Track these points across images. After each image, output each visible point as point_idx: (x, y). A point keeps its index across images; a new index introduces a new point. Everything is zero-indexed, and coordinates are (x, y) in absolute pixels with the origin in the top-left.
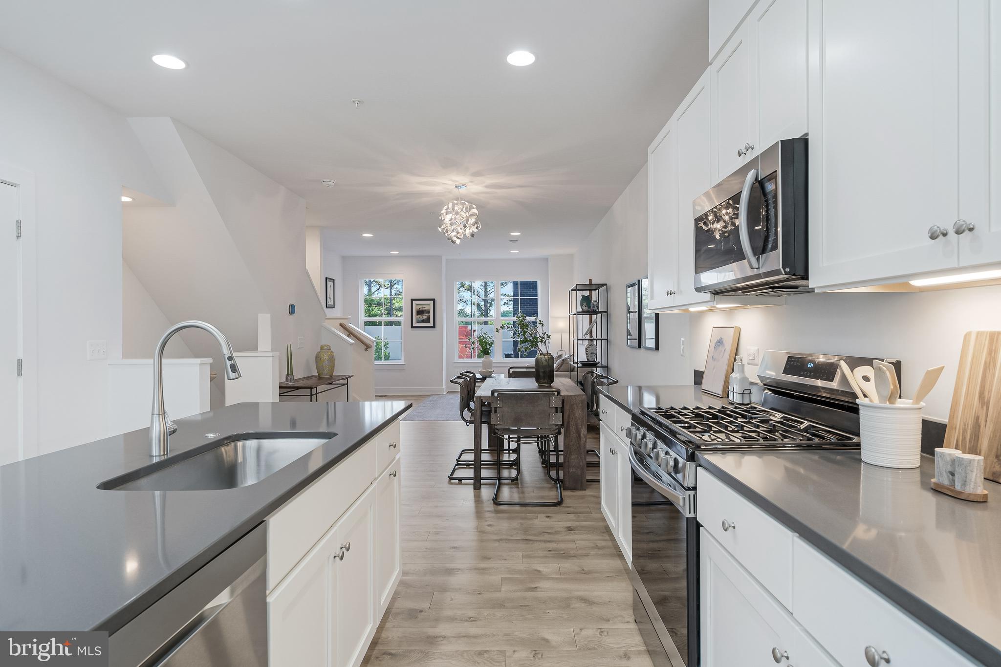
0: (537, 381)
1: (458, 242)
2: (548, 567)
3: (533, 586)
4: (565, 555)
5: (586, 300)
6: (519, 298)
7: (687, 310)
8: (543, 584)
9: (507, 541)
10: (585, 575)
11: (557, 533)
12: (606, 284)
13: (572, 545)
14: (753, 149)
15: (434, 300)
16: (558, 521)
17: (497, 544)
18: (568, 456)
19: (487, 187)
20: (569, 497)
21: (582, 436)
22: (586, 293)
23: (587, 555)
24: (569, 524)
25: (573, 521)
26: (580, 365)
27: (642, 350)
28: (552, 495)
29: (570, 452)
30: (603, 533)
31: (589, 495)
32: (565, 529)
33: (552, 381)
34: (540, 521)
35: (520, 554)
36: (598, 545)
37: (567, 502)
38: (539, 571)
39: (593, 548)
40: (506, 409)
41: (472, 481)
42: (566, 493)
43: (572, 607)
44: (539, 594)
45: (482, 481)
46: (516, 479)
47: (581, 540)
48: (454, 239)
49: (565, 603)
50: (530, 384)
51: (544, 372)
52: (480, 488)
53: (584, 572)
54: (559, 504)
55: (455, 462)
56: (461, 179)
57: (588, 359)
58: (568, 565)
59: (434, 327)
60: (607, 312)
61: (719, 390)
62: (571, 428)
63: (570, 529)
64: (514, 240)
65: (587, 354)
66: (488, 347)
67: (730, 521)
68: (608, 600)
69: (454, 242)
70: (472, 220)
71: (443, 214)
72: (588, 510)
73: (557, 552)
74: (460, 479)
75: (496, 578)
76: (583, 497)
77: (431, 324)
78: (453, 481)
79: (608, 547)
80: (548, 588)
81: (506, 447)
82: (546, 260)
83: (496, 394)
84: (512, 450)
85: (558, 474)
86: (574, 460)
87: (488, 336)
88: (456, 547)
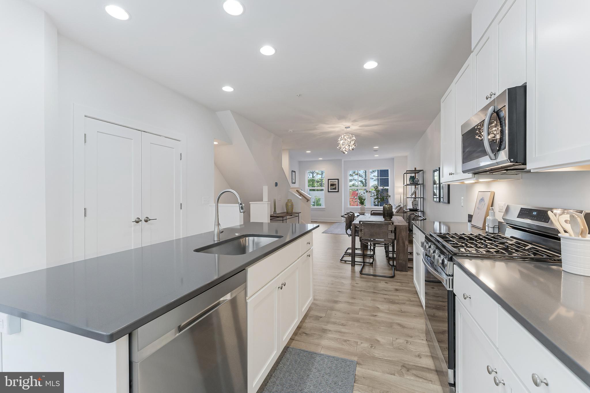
0: (384, 218)
1: (346, 153)
2: (383, 307)
3: (375, 314)
4: (393, 302)
5: (412, 178)
8: (380, 314)
9: (364, 291)
10: (402, 313)
11: (390, 291)
12: (423, 170)
13: (397, 298)
14: (495, 94)
15: (338, 179)
16: (391, 286)
17: (359, 292)
18: (398, 254)
19: (360, 126)
20: (398, 274)
21: (406, 245)
22: (413, 175)
23: (404, 304)
24: (397, 287)
25: (399, 286)
26: (409, 210)
27: (441, 203)
28: (389, 273)
29: (400, 253)
30: (415, 294)
31: (409, 275)
32: (395, 290)
33: (392, 218)
34: (382, 285)
35: (370, 298)
36: (411, 299)
37: (397, 277)
38: (378, 308)
39: (408, 300)
40: (366, 230)
41: (351, 262)
42: (396, 272)
43: (393, 327)
44: (377, 318)
45: (356, 263)
46: (372, 263)
47: (402, 296)
48: (345, 151)
49: (390, 325)
50: (380, 219)
51: (387, 213)
52: (354, 266)
53: (402, 312)
54: (393, 277)
55: (344, 253)
56: (348, 124)
57: (413, 207)
58: (394, 307)
59: (338, 191)
60: (423, 184)
61: (481, 225)
62: (400, 241)
63: (397, 290)
64: (376, 151)
65: (412, 205)
66: (363, 201)
67: (468, 294)
68: (413, 327)
69: (344, 153)
70: (353, 143)
71: (339, 140)
72: (407, 282)
73: (388, 300)
74: (345, 261)
75: (357, 308)
76: (406, 275)
77: (337, 190)
78: (342, 262)
79: (416, 301)
80: (382, 316)
81: (369, 248)
82: (393, 159)
83: (361, 223)
84: (372, 249)
85: (393, 263)
86: (402, 256)
87: (363, 196)
88: (340, 291)
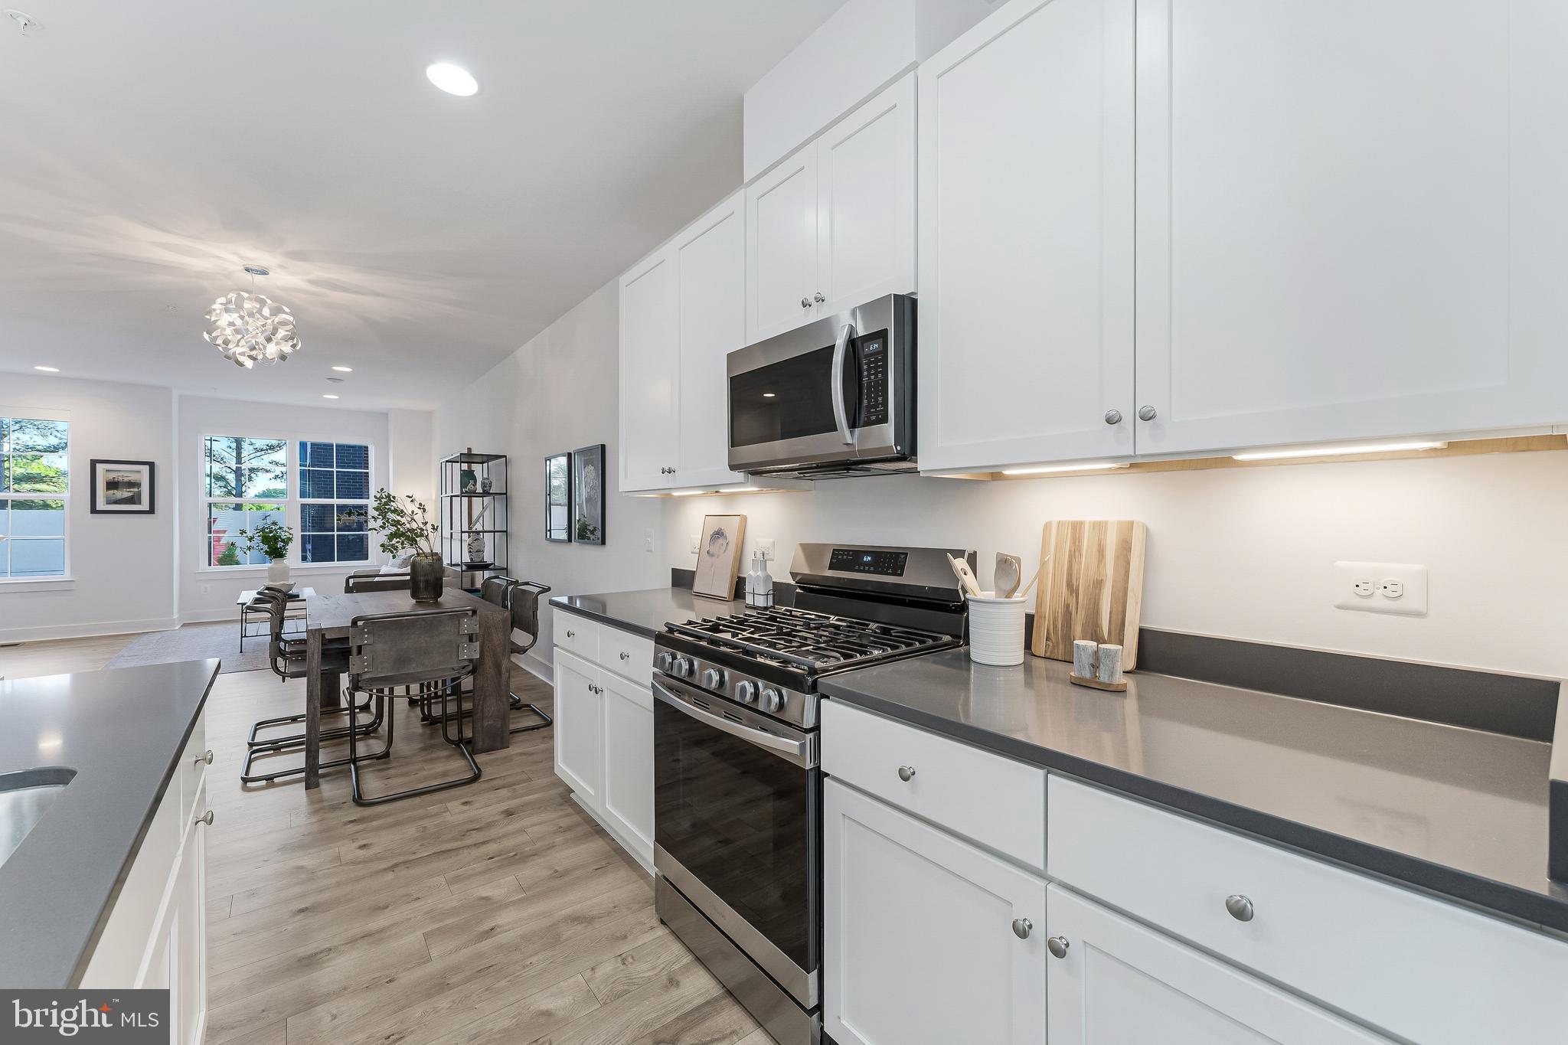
0: (414, 596)
1: (249, 364)
2: (501, 886)
3: (486, 927)
4: (516, 858)
5: (468, 476)
6: (335, 469)
7: (670, 494)
8: (503, 918)
9: (408, 864)
10: (561, 879)
11: (490, 825)
12: (506, 456)
13: (522, 839)
15: (152, 465)
16: (485, 805)
17: (390, 876)
18: (481, 703)
19: (311, 282)
20: (487, 763)
21: (504, 670)
22: (465, 466)
23: (551, 847)
24: (504, 806)
25: (509, 798)
26: (464, 568)
27: (574, 543)
28: (456, 767)
29: (485, 697)
30: (562, 805)
31: (517, 754)
32: (502, 816)
33: (440, 595)
34: (454, 810)
35: (441, 879)
36: (561, 825)
37: (487, 772)
38: (487, 899)
39: (555, 833)
40: (380, 646)
41: (303, 775)
42: (480, 759)
43: (564, 937)
44: (501, 938)
45: (320, 771)
46: (386, 755)
47: (535, 826)
48: (241, 359)
49: (551, 936)
50: (402, 602)
51: (427, 582)
52: (317, 785)
53: (558, 875)
54: (476, 778)
55: (245, 752)
56: (261, 257)
57: (472, 559)
58: (530, 872)
59: (152, 511)
60: (506, 494)
61: (725, 591)
62: (486, 661)
63: (509, 813)
64: (336, 379)
65: (470, 552)
66: (280, 544)
67: (908, 763)
68: (611, 905)
69: (241, 364)
70: (282, 333)
71: (214, 310)
72: (524, 776)
73: (503, 857)
74: (270, 778)
75: (410, 941)
76: (508, 759)
77: (145, 505)
78: (249, 784)
79: (578, 825)
80: (513, 922)
81: (344, 704)
82: (384, 415)
83: (360, 623)
84: (357, 707)
85: (460, 731)
86: (491, 707)
87: (280, 528)
88: (307, 908)
